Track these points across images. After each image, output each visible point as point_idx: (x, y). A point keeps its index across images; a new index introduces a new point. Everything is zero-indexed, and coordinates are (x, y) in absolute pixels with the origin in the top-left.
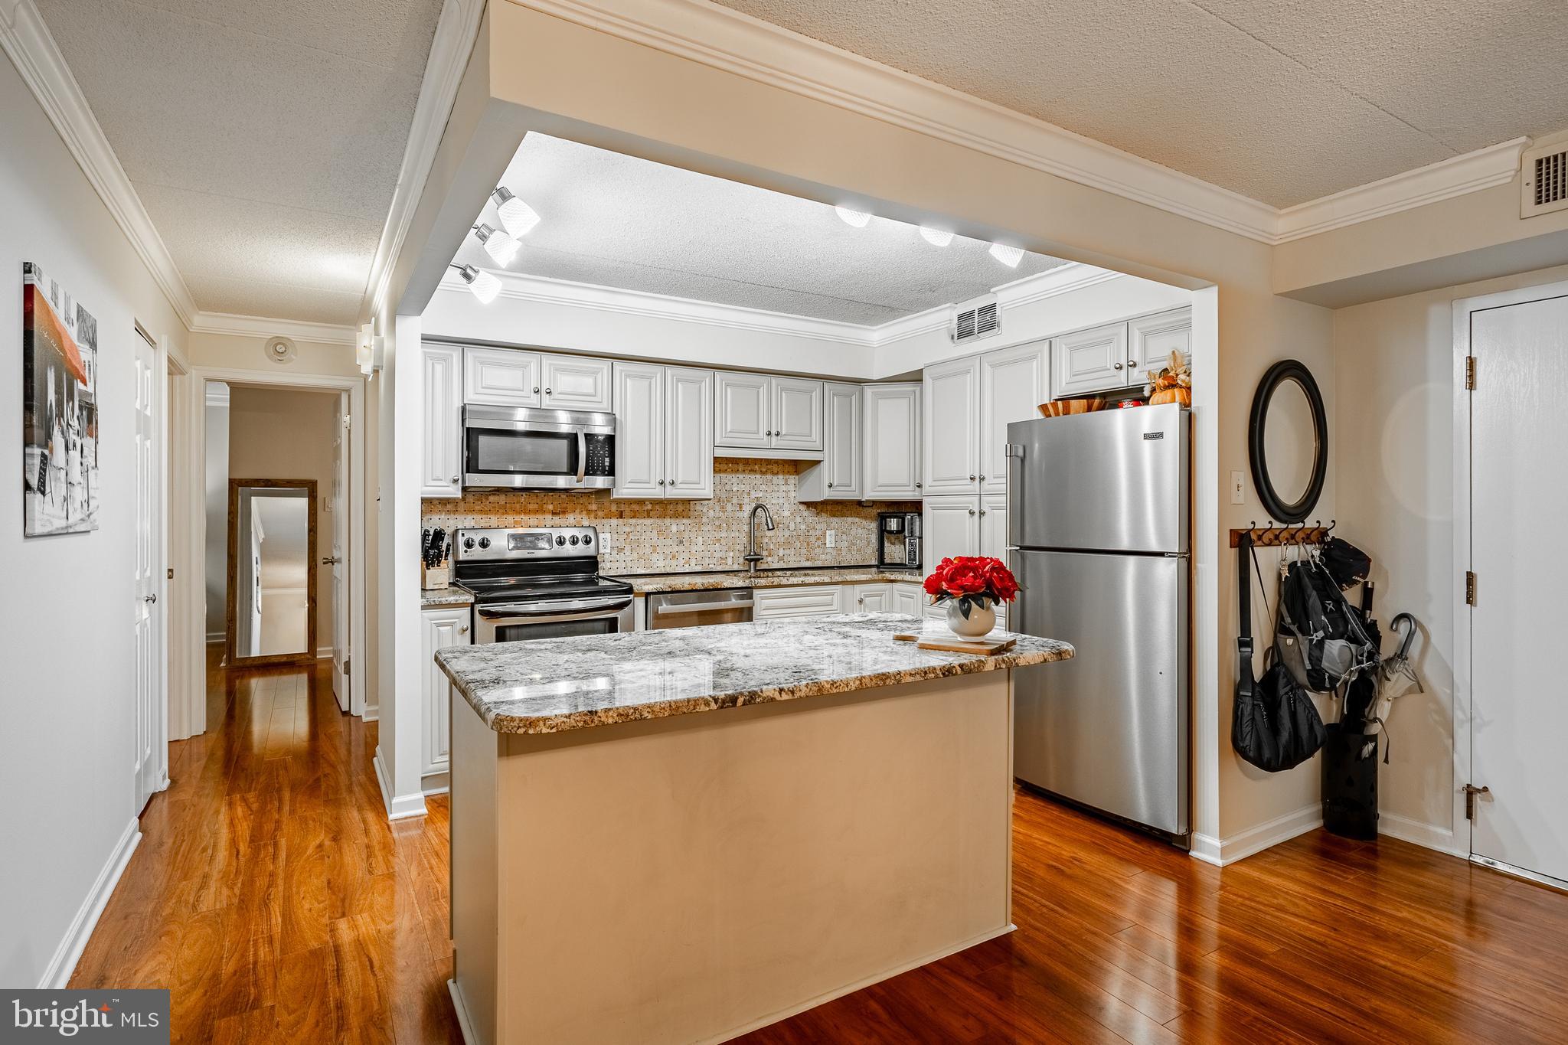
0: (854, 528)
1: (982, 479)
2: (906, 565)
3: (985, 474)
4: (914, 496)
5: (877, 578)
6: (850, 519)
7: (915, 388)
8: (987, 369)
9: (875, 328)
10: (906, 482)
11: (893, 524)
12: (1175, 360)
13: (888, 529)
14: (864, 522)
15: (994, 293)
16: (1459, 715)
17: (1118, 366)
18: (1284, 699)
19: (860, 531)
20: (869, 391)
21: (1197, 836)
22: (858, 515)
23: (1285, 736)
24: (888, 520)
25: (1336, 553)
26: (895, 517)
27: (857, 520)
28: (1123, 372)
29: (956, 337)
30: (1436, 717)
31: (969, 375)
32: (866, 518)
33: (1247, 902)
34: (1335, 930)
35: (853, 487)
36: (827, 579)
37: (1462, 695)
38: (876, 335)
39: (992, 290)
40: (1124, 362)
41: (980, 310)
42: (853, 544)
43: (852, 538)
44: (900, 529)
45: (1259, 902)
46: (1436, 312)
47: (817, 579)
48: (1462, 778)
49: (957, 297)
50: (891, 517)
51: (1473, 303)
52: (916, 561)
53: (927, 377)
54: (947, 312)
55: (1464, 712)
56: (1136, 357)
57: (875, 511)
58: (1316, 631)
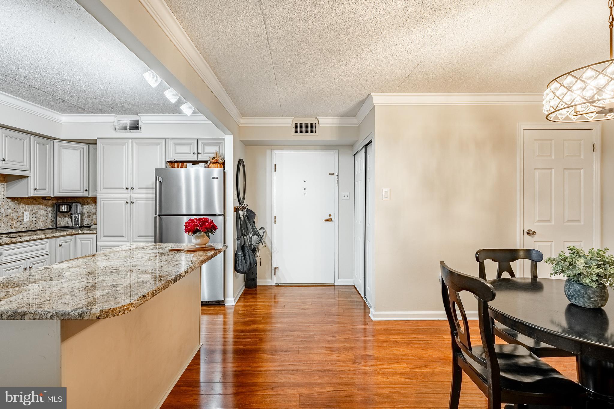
0: (40, 210)
1: (132, 189)
2: (72, 227)
3: (133, 186)
4: (83, 195)
5: (68, 234)
6: (37, 206)
7: (84, 146)
8: (134, 144)
9: (64, 115)
10: (79, 188)
11: (64, 208)
12: (217, 154)
13: (61, 210)
14: (45, 207)
15: (139, 116)
16: (273, 251)
17: (194, 153)
18: (247, 253)
19: (43, 212)
20: (56, 144)
21: (227, 299)
22: (42, 204)
23: (248, 263)
24: (61, 206)
25: (249, 213)
26: (66, 205)
27: (41, 206)
28: (196, 156)
29: (117, 129)
30: (268, 252)
31: (124, 146)
32: (46, 205)
33: (247, 311)
34: (267, 309)
35: (47, 190)
36: (43, 236)
37: (273, 246)
38: (65, 118)
39: (138, 114)
40: (196, 152)
41: (130, 121)
42: (39, 219)
43: (38, 216)
44: (68, 210)
45: (249, 310)
46: (268, 152)
47: (38, 237)
48: (273, 266)
49: (118, 113)
50: (63, 205)
51: (276, 151)
52: (78, 224)
53: (99, 143)
54: (113, 117)
55: (274, 250)
56: (200, 151)
57: (51, 202)
58: (250, 234)
